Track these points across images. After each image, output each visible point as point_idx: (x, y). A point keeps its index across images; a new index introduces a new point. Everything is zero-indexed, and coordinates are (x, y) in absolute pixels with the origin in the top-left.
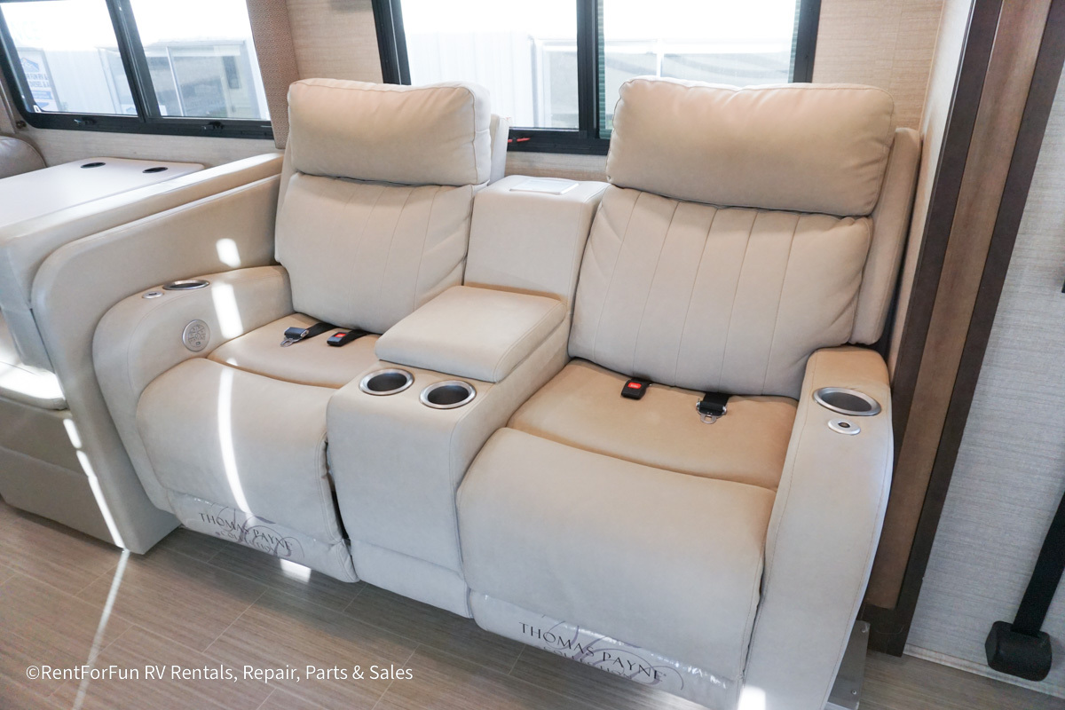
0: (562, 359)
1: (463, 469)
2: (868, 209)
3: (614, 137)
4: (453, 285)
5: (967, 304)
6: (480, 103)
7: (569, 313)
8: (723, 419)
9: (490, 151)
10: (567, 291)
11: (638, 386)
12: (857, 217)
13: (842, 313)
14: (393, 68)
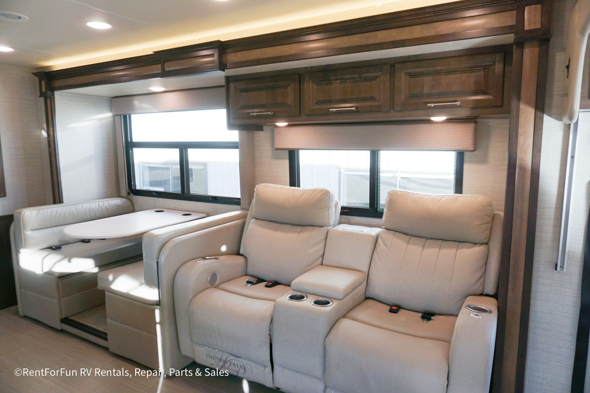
0: (363, 297)
1: (328, 331)
2: (486, 241)
3: (385, 210)
4: (318, 265)
5: (521, 274)
6: (332, 196)
7: (366, 279)
8: (431, 321)
9: (334, 214)
10: (366, 269)
11: (395, 309)
12: (482, 244)
13: (478, 281)
14: (294, 180)
